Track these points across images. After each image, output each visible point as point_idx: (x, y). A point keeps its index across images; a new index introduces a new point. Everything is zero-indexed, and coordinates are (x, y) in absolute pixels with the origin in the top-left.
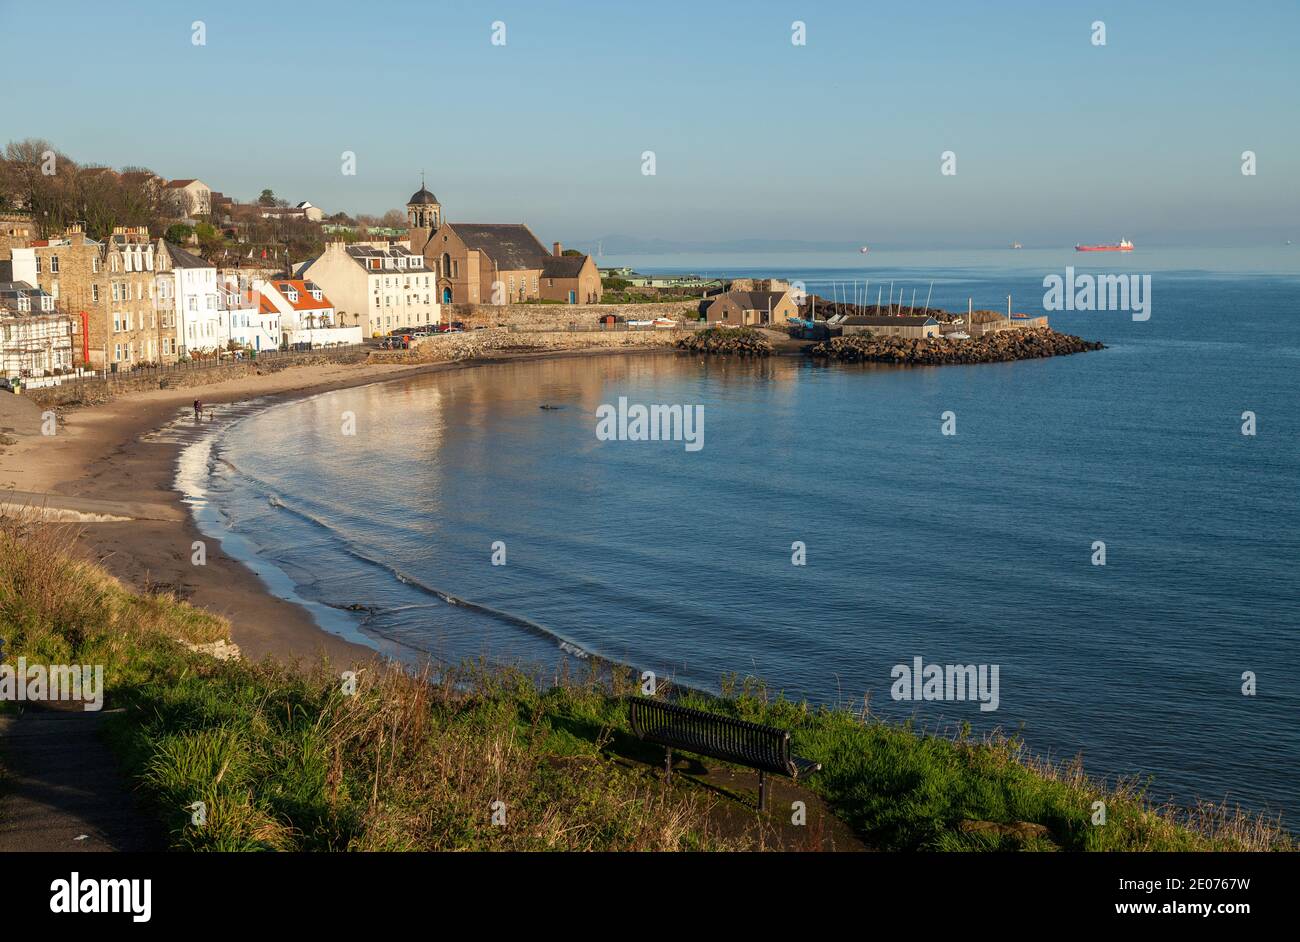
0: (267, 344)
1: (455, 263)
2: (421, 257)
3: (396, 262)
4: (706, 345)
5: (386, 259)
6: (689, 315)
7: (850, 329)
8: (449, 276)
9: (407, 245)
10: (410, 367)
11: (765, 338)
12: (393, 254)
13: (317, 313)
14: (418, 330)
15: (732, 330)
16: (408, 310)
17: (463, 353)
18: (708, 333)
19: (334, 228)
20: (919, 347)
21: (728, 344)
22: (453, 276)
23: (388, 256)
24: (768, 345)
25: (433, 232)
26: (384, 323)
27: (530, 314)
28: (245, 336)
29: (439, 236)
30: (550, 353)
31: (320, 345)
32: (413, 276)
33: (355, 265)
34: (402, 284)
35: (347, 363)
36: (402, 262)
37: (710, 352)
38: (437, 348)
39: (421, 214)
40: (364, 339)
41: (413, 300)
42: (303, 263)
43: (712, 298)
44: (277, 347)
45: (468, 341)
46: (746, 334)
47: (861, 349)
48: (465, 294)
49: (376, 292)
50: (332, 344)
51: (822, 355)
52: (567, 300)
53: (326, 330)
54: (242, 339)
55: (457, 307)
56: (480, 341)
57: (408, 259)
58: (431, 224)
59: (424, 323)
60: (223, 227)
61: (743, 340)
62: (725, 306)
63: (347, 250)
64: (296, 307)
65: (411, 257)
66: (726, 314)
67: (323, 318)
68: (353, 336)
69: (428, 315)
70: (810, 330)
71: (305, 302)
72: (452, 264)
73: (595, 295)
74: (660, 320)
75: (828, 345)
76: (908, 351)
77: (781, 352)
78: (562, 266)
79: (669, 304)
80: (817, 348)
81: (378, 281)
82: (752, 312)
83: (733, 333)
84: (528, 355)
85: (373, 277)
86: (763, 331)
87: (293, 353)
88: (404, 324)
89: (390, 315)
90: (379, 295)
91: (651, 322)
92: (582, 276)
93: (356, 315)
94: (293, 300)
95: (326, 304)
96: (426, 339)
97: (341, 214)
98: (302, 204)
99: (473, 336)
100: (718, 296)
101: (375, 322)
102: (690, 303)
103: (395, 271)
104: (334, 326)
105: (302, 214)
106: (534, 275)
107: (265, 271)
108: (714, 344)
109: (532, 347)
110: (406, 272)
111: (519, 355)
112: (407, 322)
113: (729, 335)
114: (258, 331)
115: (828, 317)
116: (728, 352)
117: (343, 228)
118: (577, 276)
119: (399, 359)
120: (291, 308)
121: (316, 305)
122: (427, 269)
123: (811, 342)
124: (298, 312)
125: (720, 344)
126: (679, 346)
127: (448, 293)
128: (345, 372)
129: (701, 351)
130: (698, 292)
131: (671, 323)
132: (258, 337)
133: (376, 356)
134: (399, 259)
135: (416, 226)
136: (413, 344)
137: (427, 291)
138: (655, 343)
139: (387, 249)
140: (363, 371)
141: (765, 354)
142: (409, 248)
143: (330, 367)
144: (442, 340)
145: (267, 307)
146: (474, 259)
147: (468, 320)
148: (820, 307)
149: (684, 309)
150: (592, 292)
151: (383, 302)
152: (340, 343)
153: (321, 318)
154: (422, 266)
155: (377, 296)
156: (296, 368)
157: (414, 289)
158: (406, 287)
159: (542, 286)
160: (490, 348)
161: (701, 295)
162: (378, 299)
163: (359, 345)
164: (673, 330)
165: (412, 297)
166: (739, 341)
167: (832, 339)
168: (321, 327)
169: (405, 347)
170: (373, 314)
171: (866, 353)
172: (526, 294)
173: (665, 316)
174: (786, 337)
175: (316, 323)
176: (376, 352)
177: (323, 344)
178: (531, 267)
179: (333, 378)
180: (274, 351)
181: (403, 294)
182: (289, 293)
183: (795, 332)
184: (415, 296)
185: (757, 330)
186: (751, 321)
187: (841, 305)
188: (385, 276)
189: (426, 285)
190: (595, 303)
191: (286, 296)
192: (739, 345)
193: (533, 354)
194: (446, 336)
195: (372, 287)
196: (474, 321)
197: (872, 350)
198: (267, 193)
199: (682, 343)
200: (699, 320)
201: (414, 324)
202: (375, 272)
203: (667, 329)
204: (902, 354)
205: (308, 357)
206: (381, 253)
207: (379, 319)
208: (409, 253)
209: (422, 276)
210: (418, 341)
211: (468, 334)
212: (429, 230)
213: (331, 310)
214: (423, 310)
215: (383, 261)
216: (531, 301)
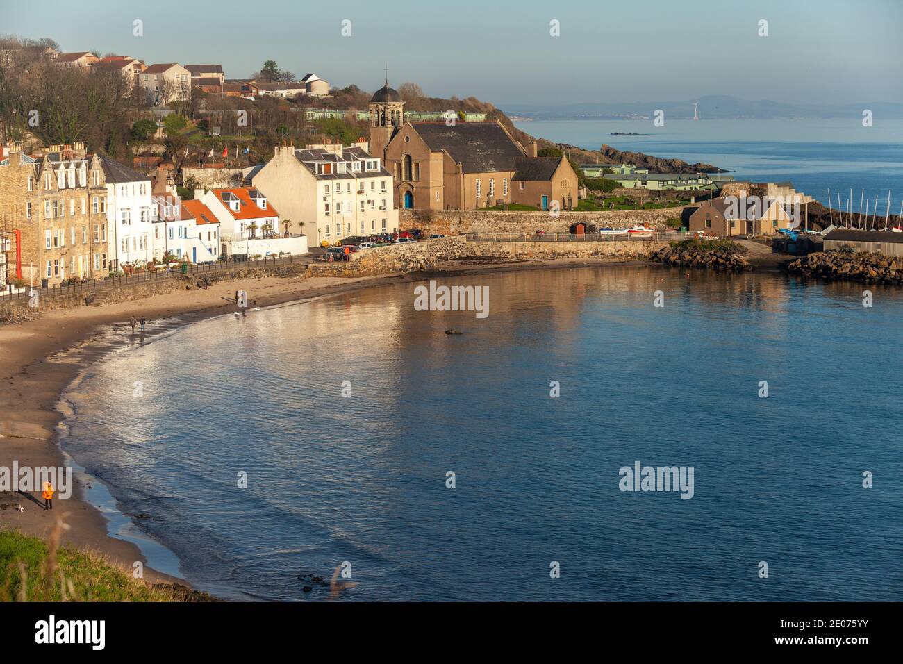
0: (204, 256)
1: (417, 165)
2: (378, 160)
3: (349, 166)
4: (679, 259)
5: (338, 163)
6: (669, 223)
7: (831, 244)
8: (410, 178)
9: (364, 146)
10: (349, 280)
11: (744, 251)
12: (347, 157)
13: (260, 222)
14: (367, 239)
15: (710, 242)
16: (361, 217)
17: (411, 265)
18: (685, 244)
19: (320, 114)
20: (894, 266)
21: (702, 258)
22: (414, 178)
23: (340, 160)
24: (744, 259)
25: (395, 132)
26: (333, 231)
27: (493, 221)
28: (181, 247)
29: (401, 136)
30: (508, 265)
31: (260, 256)
32: (367, 181)
33: (303, 170)
34: (354, 190)
35: (285, 276)
36: (356, 166)
37: (682, 266)
38: (382, 260)
39: (384, 112)
40: (310, 249)
41: (367, 207)
42: (254, 167)
43: (699, 205)
44: (215, 259)
45: (419, 252)
46: (725, 247)
47: (835, 267)
48: (427, 199)
49: (325, 199)
50: (273, 255)
51: (797, 272)
52: (539, 206)
53: (269, 241)
54: (179, 251)
55: (415, 213)
56: (433, 251)
57: (363, 163)
58: (393, 123)
59: (377, 230)
60: (198, 116)
61: (719, 254)
62: (708, 215)
63: (297, 155)
64: (237, 216)
65: (367, 161)
66: (708, 223)
67: (266, 227)
68: (296, 247)
69: (384, 221)
70: (796, 243)
71: (248, 211)
72: (414, 166)
73: (570, 200)
74: (636, 229)
75: (805, 261)
76: (881, 271)
77: (759, 267)
79: (649, 211)
80: (793, 264)
81: (327, 187)
82: (737, 221)
83: (710, 245)
84: (484, 267)
85: (322, 184)
86: (744, 243)
87: (231, 265)
88: (355, 232)
89: (340, 222)
90: (329, 201)
91: (625, 232)
92: (556, 179)
93: (301, 224)
94: (234, 209)
95: (271, 212)
96: (370, 251)
97: (352, 86)
98: (308, 76)
99: (424, 246)
100: (704, 202)
101: (324, 230)
102: (672, 210)
103: (348, 176)
104: (279, 236)
105: (303, 91)
106: (505, 177)
107: (225, 170)
108: (688, 257)
109: (492, 258)
110: (359, 176)
111: (474, 267)
112: (359, 229)
113: (705, 247)
114: (196, 243)
115: (822, 228)
116: (702, 266)
117: (330, 114)
118: (549, 180)
119: (339, 273)
120: (232, 218)
121: (260, 214)
122: (384, 173)
123: (792, 257)
124: (239, 222)
125: (695, 258)
126: (653, 258)
127: (409, 198)
129: (675, 264)
130: (684, 197)
131: (647, 233)
132: (194, 249)
133: (315, 269)
134: (353, 163)
135: (377, 125)
136: (354, 256)
137: (383, 196)
138: (626, 255)
139: (340, 153)
140: (297, 285)
141: (739, 269)
142: (366, 149)
143: (266, 280)
144: (387, 251)
145: (206, 217)
146: (437, 162)
147: (427, 227)
148: (816, 217)
149: (665, 217)
150: (566, 197)
151: (333, 209)
152: (281, 253)
153: (265, 228)
154: (379, 169)
155: (326, 202)
156: (230, 282)
157: (369, 194)
158: (359, 193)
159: (513, 189)
160: (445, 258)
161: (689, 200)
162: (327, 206)
163: (300, 257)
164: (647, 241)
165: (366, 202)
166: (714, 255)
167: (809, 255)
168: (263, 237)
169: (347, 259)
170: (322, 221)
171: (840, 271)
172: (495, 198)
173: (643, 225)
174: (769, 250)
175: (259, 233)
176: (317, 265)
177: (263, 255)
178: (500, 168)
180: (212, 263)
181: (355, 200)
182: (231, 202)
183: (779, 245)
184: (369, 202)
185: (737, 242)
186: (735, 231)
187: (839, 215)
188: (336, 182)
189: (382, 190)
190: (570, 209)
191: (227, 205)
192: (714, 258)
193: (489, 266)
194: (392, 247)
195: (321, 192)
196: (433, 229)
197: (846, 268)
198: (270, 64)
199: (656, 254)
200: (679, 230)
201: (367, 232)
202: (325, 178)
203: (641, 239)
204: (875, 274)
205: (243, 269)
206: (333, 158)
207: (328, 227)
208: (366, 156)
209: (378, 181)
210: (363, 251)
211: (420, 244)
212: (390, 129)
213: (276, 219)
214: (378, 216)
215: (335, 166)
216: (500, 207)
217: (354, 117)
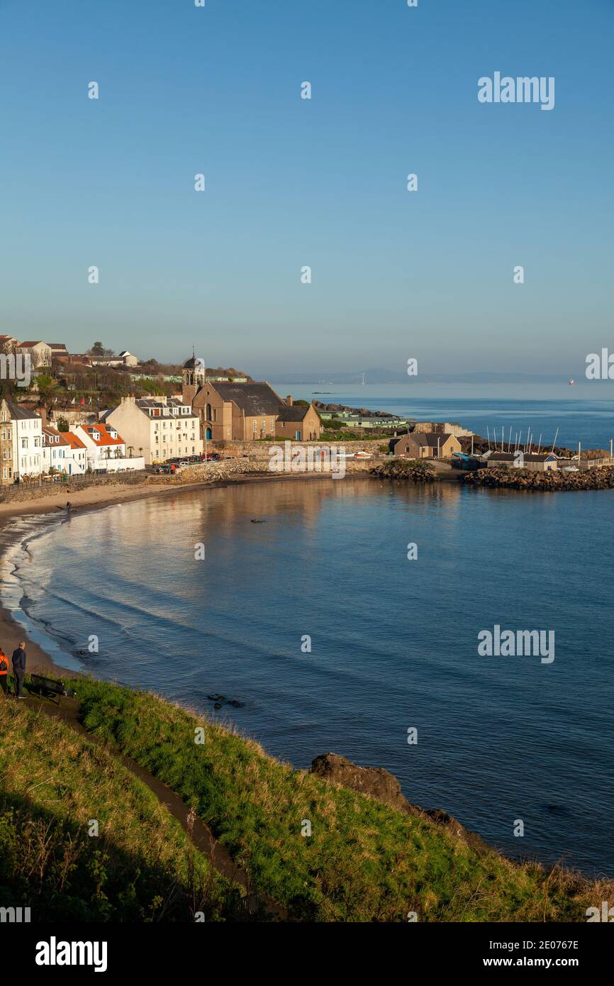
0: (76, 470)
1: (215, 411)
2: (190, 407)
3: (171, 411)
4: (390, 473)
5: (164, 409)
6: (381, 449)
7: (493, 463)
8: (210, 419)
9: (180, 398)
10: (175, 487)
11: (433, 468)
12: (169, 405)
13: (113, 447)
14: (185, 459)
15: (410, 462)
16: (179, 445)
17: (214, 477)
18: (393, 463)
19: (139, 377)
20: (538, 477)
21: (406, 472)
22: (213, 419)
23: (165, 407)
24: (434, 473)
25: (200, 389)
26: (161, 454)
27: (266, 448)
28: (61, 464)
29: (204, 392)
30: (277, 477)
31: (114, 470)
32: (183, 421)
33: (141, 413)
34: (174, 427)
35: (132, 484)
36: (176, 411)
37: (394, 477)
38: (196, 473)
39: (192, 376)
40: (146, 466)
41: (183, 438)
42: (106, 411)
43: (400, 437)
44: (83, 472)
45: (219, 468)
46: (420, 465)
47: (497, 478)
48: (221, 433)
49: (156, 433)
50: (122, 470)
51: (470, 482)
52: (295, 437)
53: (119, 460)
54: (59, 466)
55: (214, 442)
56: (228, 468)
57: (180, 409)
58: (199, 383)
59: (190, 454)
60: (59, 377)
61: (416, 469)
62: (407, 444)
63: (136, 403)
64: (98, 444)
65: (182, 407)
66: (408, 449)
67: (117, 451)
68: (137, 464)
69: (193, 448)
70: (467, 462)
71: (105, 440)
72: (212, 411)
73: (315, 434)
74: (360, 453)
75: (476, 474)
76: (530, 481)
77: (444, 478)
78: (291, 413)
79: (367, 442)
80: (468, 476)
81: (157, 424)
82: (427, 448)
83: (410, 463)
84: (261, 478)
85: (154, 422)
86: (432, 462)
87: (95, 477)
88: (176, 455)
89: (165, 448)
90: (158, 434)
91: (353, 455)
92: (306, 420)
93: (141, 449)
94: (96, 439)
95: (120, 441)
96: (188, 467)
97: (152, 360)
98: (123, 353)
99: (222, 464)
100: (404, 436)
101: (155, 453)
102: (383, 441)
103: (170, 417)
104: (125, 457)
105: (122, 362)
106: (272, 419)
107: (83, 413)
108: (396, 472)
109: (266, 472)
110: (178, 418)
111: (255, 478)
112: (178, 453)
113: (407, 465)
114: (71, 461)
115: (484, 452)
116: (405, 478)
117: (146, 377)
118: (302, 420)
119: (168, 482)
120: (95, 445)
121: (113, 442)
122: (193, 416)
123: (466, 472)
124: (99, 447)
125: (400, 472)
126: (372, 473)
127: (210, 432)
128: (128, 490)
129: (387, 476)
130: (389, 432)
131: (367, 455)
132: (70, 465)
133: (152, 479)
134: (173, 409)
135: (188, 384)
136: (178, 471)
137: (193, 431)
138: (355, 470)
139: (165, 402)
140: (141, 490)
141: (431, 480)
142: (181, 400)
143: (119, 486)
144: (199, 468)
145: (77, 444)
146: (228, 409)
147: (222, 452)
148: (478, 445)
149: (378, 445)
150: (312, 432)
151: (160, 439)
152: (128, 469)
153: (116, 451)
154: (190, 413)
155: (156, 435)
156: (95, 488)
157: (184, 430)
158: (178, 429)
159: (277, 427)
160: (236, 472)
161: (393, 434)
162: (157, 438)
163: (141, 471)
164: (368, 461)
165: (182, 436)
166: (413, 470)
167: (479, 470)
168: (116, 458)
169: (173, 472)
170: (154, 448)
171: (501, 481)
172: (266, 432)
173: (364, 451)
174: (449, 467)
175: (112, 455)
176: (152, 476)
177: (116, 470)
178: (269, 413)
179: (119, 495)
180: (81, 474)
181: (175, 433)
182: (94, 434)
183: (456, 464)
184: (184, 435)
185: (428, 462)
186: (426, 455)
187: (493, 443)
188: (163, 421)
189: (192, 427)
190: (315, 440)
191: (91, 436)
192: (414, 473)
193: (265, 478)
194: (202, 464)
195: (153, 429)
196: (226, 453)
197: (505, 479)
198: (98, 344)
199: (374, 470)
200: (388, 454)
201: (183, 455)
202: (156, 418)
203: (363, 460)
204: (526, 483)
205: (104, 479)
206: (160, 405)
207: (157, 451)
208: (182, 404)
209: (189, 421)
210: (183, 467)
211: (219, 463)
212: (197, 386)
213: (123, 445)
214: (190, 444)
215: (162, 410)
216: (269, 438)
217: (162, 379)
